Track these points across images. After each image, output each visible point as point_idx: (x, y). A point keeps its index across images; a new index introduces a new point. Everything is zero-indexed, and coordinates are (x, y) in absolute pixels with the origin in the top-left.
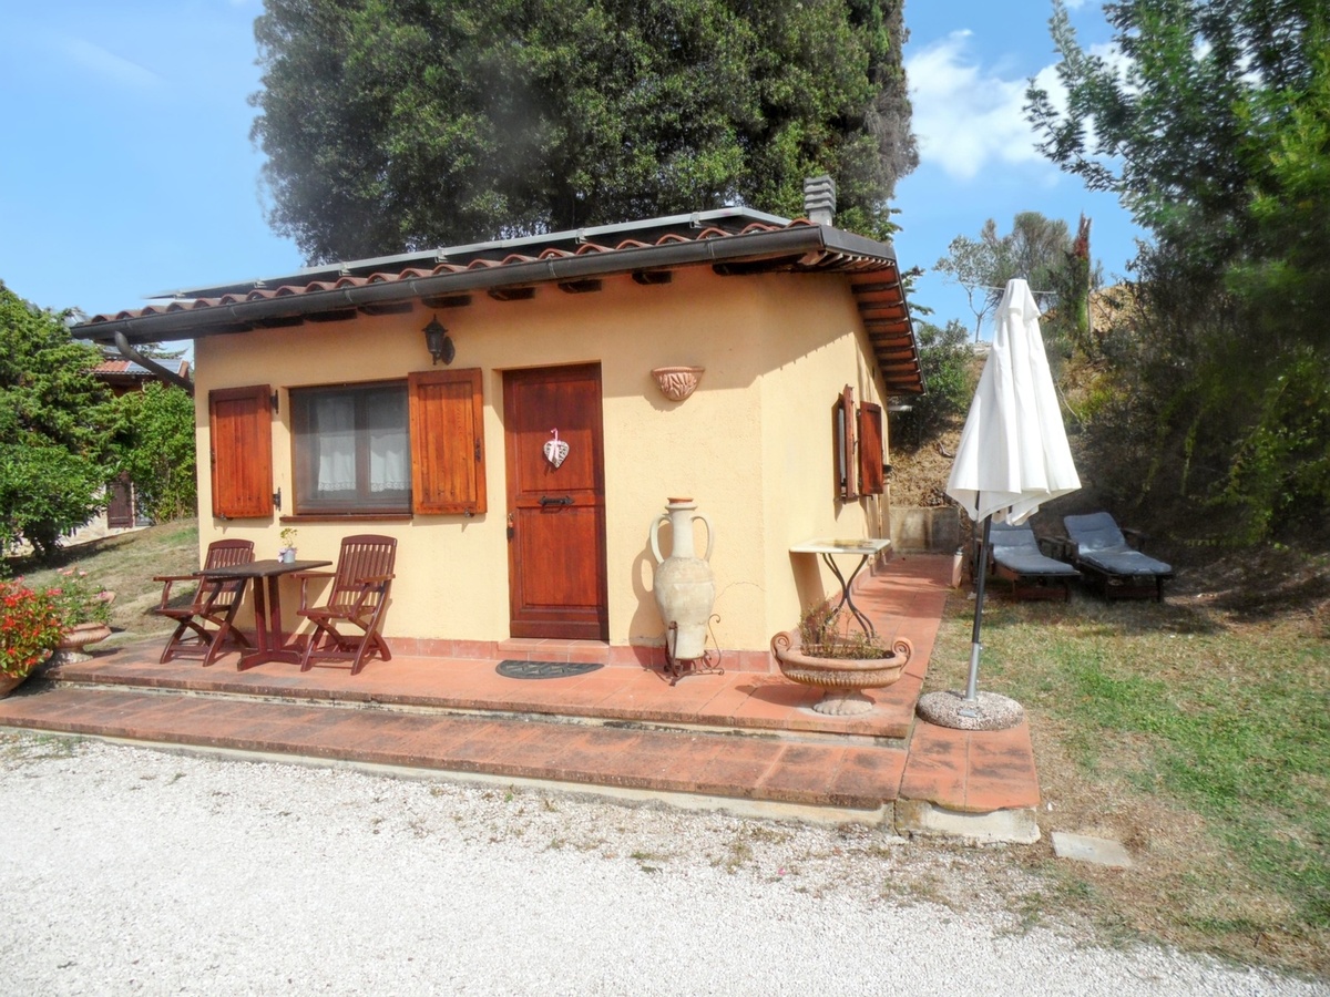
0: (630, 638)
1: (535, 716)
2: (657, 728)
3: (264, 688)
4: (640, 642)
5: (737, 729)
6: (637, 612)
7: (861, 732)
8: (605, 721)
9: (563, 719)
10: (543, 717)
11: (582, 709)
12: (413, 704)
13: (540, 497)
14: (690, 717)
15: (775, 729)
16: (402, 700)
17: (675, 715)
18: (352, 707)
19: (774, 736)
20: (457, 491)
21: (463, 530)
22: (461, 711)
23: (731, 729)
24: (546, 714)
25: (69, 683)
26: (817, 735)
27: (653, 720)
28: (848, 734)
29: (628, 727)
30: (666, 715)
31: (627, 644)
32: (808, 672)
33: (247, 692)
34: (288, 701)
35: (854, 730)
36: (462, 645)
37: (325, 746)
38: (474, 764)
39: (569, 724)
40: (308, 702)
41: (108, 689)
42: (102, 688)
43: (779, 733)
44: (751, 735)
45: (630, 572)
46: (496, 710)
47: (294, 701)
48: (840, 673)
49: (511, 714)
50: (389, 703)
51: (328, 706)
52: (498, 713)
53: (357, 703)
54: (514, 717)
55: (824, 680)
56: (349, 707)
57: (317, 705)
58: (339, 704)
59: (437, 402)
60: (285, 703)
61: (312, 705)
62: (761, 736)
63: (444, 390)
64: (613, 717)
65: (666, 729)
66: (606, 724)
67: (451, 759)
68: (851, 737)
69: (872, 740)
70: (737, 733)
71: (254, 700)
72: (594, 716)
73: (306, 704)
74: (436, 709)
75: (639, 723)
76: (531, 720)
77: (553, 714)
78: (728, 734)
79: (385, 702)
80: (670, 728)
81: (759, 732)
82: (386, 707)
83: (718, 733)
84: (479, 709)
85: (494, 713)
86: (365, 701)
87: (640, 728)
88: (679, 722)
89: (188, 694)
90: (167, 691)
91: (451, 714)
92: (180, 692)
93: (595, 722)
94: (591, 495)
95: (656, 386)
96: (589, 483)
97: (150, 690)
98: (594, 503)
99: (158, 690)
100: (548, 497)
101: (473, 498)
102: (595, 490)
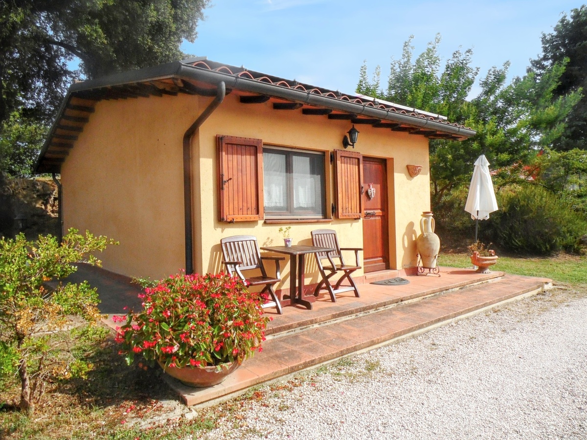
0: (402, 266)
1: (444, 292)
2: (469, 286)
3: (358, 309)
4: (405, 267)
5: (481, 282)
6: (404, 256)
10: (446, 291)
12: (413, 298)
16: (411, 298)
20: (353, 208)
22: (426, 297)
26: (494, 279)
31: (401, 268)
34: (366, 313)
40: (375, 311)
43: (488, 280)
44: (485, 283)
45: (402, 241)
47: (369, 312)
51: (383, 309)
52: (436, 294)
53: (394, 305)
56: (391, 307)
57: (378, 311)
59: (346, 165)
60: (365, 314)
66: (460, 289)
69: (500, 277)
71: (350, 318)
73: (374, 312)
79: (404, 301)
81: (485, 281)
82: (403, 303)
86: (396, 303)
89: (314, 327)
90: (301, 329)
91: (423, 298)
92: (309, 327)
93: (458, 289)
94: (379, 211)
95: (407, 171)
96: (379, 206)
97: (289, 332)
98: (381, 215)
99: (295, 331)
100: (369, 211)
101: (358, 211)
102: (381, 209)
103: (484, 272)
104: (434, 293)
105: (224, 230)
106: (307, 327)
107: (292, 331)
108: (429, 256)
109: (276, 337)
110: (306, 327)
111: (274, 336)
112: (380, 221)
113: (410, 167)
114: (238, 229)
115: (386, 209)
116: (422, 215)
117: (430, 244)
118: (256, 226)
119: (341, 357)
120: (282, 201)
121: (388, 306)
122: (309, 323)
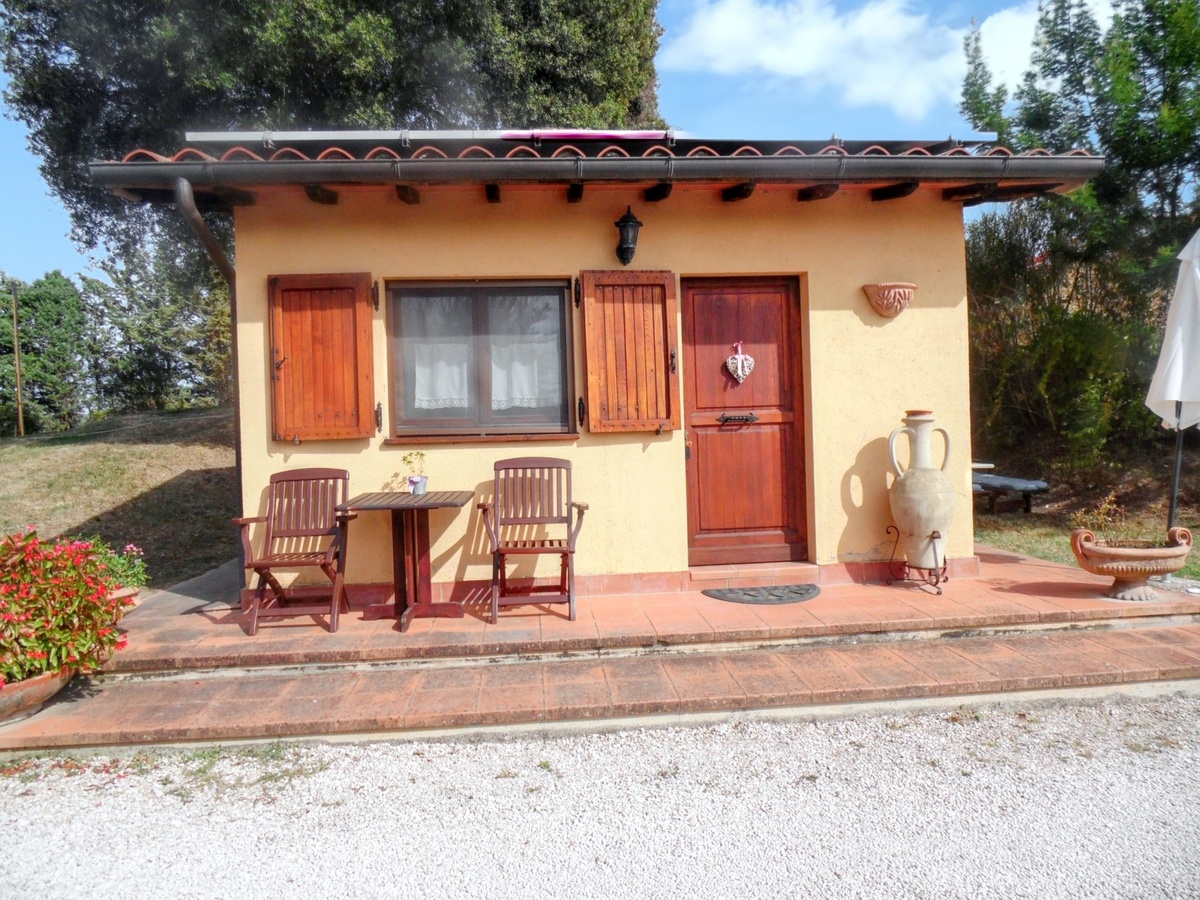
0: (839, 556)
1: (864, 637)
2: (997, 632)
3: (494, 646)
4: (850, 559)
5: (1073, 623)
6: (846, 529)
7: (1184, 611)
8: (942, 632)
9: (896, 636)
10: (874, 637)
11: (921, 623)
12: (713, 642)
13: (719, 414)
14: (1032, 617)
15: (1107, 619)
17: (1019, 617)
18: (626, 655)
19: (1107, 626)
20: (643, 406)
21: (644, 449)
22: (774, 643)
23: (1067, 625)
24: (877, 633)
25: (121, 676)
26: (1145, 620)
27: (991, 625)
28: (1170, 615)
29: (967, 635)
30: (1009, 618)
31: (836, 561)
32: (1129, 563)
33: (466, 654)
34: (528, 658)
35: (1179, 611)
36: (644, 579)
37: (721, 697)
38: (921, 688)
39: (903, 640)
40: (559, 656)
41: (204, 676)
42: (191, 676)
43: (1111, 622)
44: (1086, 628)
45: (839, 489)
46: (818, 636)
47: (538, 658)
48: (1160, 561)
49: (836, 638)
50: (678, 644)
51: (591, 657)
52: (821, 639)
53: (634, 650)
54: (840, 641)
55: (1147, 568)
56: (621, 655)
57: (573, 658)
58: (608, 654)
59: (619, 306)
60: (523, 661)
61: (566, 659)
62: (1096, 627)
63: (628, 293)
64: (949, 628)
65: (1005, 632)
66: (944, 635)
67: (894, 687)
68: (1173, 618)
70: (1074, 627)
71: (472, 664)
72: (934, 629)
73: (557, 659)
74: (742, 644)
75: (977, 630)
76: (860, 641)
77: (885, 632)
78: (1065, 629)
79: (673, 644)
80: (1009, 631)
81: (1093, 623)
82: (674, 649)
83: (1055, 630)
84: (798, 637)
85: (815, 640)
86: (644, 646)
87: (979, 634)
88: (1022, 623)
89: (357, 669)
90: (319, 668)
91: (761, 647)
92: (344, 667)
93: (932, 634)
94: (776, 412)
95: (866, 301)
96: (774, 399)
97: (285, 669)
98: (780, 420)
99: (302, 669)
100: (729, 414)
101: (663, 414)
102: (780, 407)
103: (1120, 595)
104: (812, 636)
105: (289, 456)
106: (337, 667)
107: (296, 668)
108: (911, 535)
109: (252, 674)
110: (334, 664)
111: (249, 671)
112: (778, 435)
113: (870, 291)
114: (322, 455)
115: (796, 405)
116: (903, 420)
117: (910, 500)
118: (364, 451)
119: (275, 740)
120: (465, 394)
121: (611, 651)
122: (338, 658)
